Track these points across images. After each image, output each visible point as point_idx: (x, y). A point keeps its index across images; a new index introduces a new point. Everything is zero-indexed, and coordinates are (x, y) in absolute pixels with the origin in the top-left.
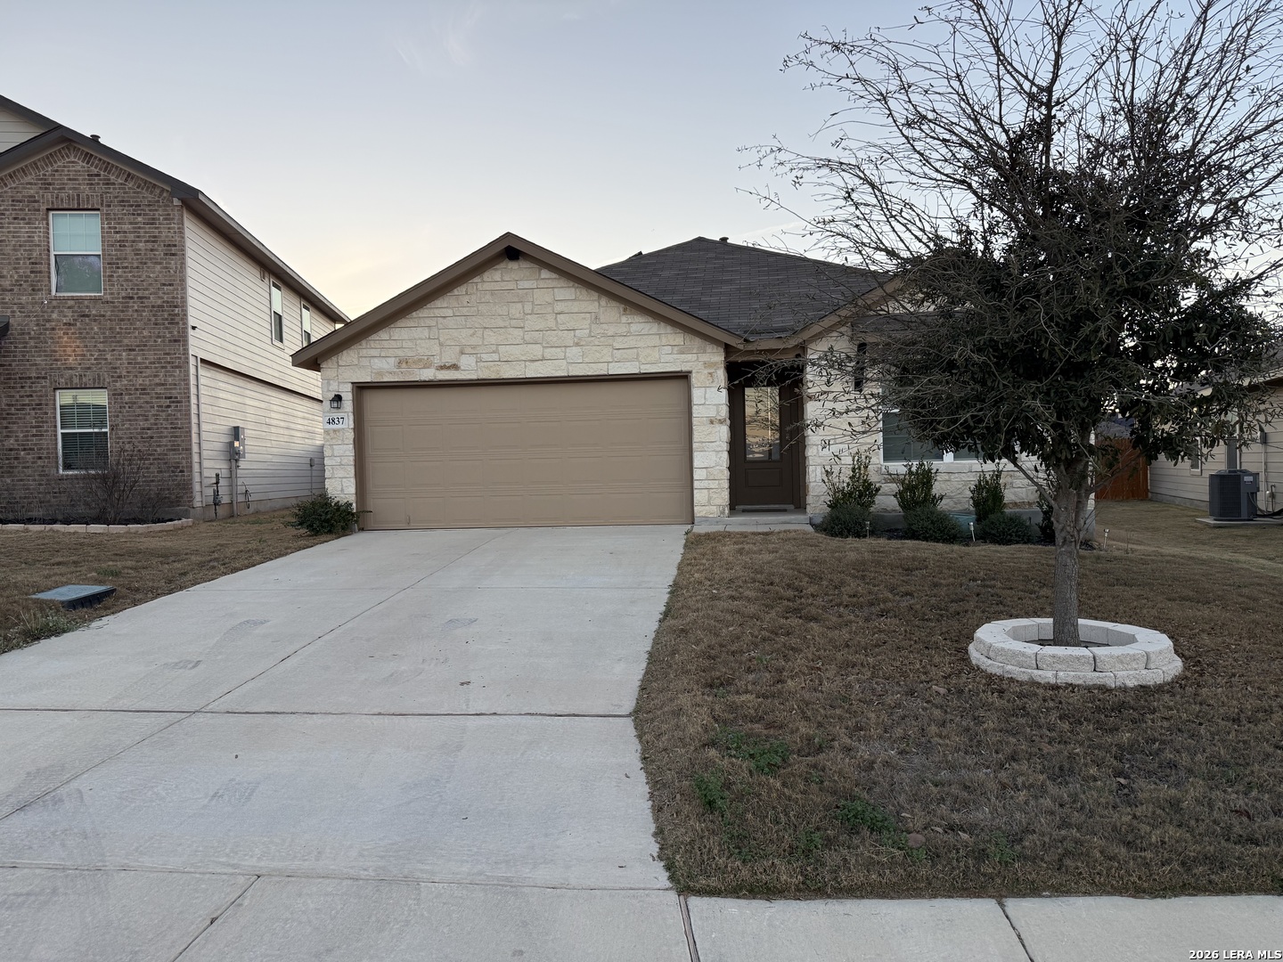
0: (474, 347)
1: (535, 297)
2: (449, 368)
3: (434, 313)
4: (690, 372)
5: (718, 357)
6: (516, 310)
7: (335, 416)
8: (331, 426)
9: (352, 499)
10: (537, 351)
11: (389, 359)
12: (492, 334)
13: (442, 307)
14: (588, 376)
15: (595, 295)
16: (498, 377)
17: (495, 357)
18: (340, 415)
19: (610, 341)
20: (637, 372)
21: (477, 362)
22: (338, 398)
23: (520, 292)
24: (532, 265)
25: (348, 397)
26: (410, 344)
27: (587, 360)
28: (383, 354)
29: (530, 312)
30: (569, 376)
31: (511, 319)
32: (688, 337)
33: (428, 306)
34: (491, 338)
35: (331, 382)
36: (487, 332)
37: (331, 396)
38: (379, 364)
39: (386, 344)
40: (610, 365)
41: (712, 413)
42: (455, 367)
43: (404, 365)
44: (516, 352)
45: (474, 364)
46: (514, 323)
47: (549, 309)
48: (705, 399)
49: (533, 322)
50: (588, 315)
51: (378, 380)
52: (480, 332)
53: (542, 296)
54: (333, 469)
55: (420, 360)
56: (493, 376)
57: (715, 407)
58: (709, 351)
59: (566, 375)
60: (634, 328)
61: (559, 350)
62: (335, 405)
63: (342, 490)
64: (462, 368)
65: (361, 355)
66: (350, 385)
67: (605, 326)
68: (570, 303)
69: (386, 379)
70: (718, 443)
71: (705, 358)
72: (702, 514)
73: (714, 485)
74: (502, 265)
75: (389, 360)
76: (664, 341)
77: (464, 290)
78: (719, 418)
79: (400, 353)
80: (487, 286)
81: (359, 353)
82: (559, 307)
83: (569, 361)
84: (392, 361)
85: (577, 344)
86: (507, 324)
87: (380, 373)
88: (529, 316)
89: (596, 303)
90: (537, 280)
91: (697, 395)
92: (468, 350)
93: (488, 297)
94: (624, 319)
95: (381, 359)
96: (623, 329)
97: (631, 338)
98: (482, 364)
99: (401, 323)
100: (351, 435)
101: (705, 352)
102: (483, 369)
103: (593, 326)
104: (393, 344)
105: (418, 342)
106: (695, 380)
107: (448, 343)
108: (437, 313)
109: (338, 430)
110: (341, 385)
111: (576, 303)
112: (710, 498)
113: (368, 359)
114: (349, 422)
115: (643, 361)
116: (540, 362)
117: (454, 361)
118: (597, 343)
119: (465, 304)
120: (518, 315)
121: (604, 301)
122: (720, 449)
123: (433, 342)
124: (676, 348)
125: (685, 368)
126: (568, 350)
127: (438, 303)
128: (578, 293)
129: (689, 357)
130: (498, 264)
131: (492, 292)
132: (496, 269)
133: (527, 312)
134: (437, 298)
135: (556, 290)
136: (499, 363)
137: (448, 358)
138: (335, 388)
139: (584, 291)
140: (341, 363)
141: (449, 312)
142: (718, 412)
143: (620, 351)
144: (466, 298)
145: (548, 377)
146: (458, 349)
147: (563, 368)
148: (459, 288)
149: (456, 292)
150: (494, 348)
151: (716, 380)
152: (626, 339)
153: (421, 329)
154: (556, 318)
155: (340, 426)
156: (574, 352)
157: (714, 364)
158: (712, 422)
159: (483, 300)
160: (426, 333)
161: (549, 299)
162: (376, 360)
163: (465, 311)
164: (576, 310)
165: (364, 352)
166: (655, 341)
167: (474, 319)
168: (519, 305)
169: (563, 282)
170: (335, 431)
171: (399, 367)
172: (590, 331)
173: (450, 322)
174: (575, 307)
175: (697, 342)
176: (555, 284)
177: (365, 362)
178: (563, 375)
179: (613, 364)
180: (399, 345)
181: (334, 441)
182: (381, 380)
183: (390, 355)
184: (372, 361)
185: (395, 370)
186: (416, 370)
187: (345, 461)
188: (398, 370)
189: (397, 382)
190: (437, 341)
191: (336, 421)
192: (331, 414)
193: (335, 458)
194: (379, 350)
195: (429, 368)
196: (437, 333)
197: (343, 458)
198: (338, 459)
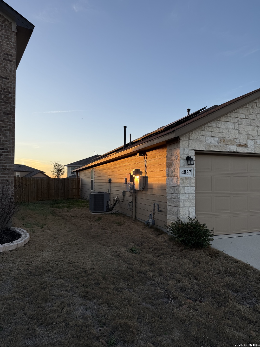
0: (253, 136)
2: (242, 146)
3: (237, 116)
8: (184, 175)
11: (216, 138)
13: (241, 113)
21: (254, 144)
22: (188, 159)
26: (226, 131)
28: (212, 135)
36: (259, 129)
37: (185, 157)
38: (210, 140)
39: (214, 129)
42: (245, 146)
51: (209, 150)
52: (256, 128)
54: (184, 201)
55: (230, 140)
64: (248, 146)
65: (202, 134)
66: (194, 152)
69: (213, 150)
75: (215, 138)
79: (221, 135)
81: (200, 133)
84: (217, 139)
87: (210, 146)
92: (251, 137)
95: (211, 138)
98: (257, 145)
100: (194, 181)
102: (257, 148)
104: (218, 130)
105: (229, 130)
107: (243, 132)
108: (239, 116)
109: (188, 178)
110: (190, 151)
113: (205, 137)
114: (193, 174)
117: (245, 143)
119: (251, 113)
123: (235, 131)
127: (240, 110)
137: (242, 141)
140: (191, 138)
141: (244, 116)
146: (246, 136)
153: (231, 123)
155: (188, 176)
159: (258, 112)
160: (233, 126)
162: (208, 138)
163: (251, 117)
167: (254, 121)
170: (186, 178)
171: (220, 143)
173: (244, 121)
177: (203, 138)
180: (221, 130)
181: (185, 184)
182: (211, 150)
183: (216, 136)
184: (206, 138)
185: (218, 145)
186: (227, 145)
187: (191, 197)
188: (219, 145)
189: (218, 151)
190: (237, 131)
191: (187, 172)
192: (185, 168)
193: (186, 195)
194: (211, 132)
195: (233, 145)
196: (238, 127)
197: (190, 195)
198: (187, 195)
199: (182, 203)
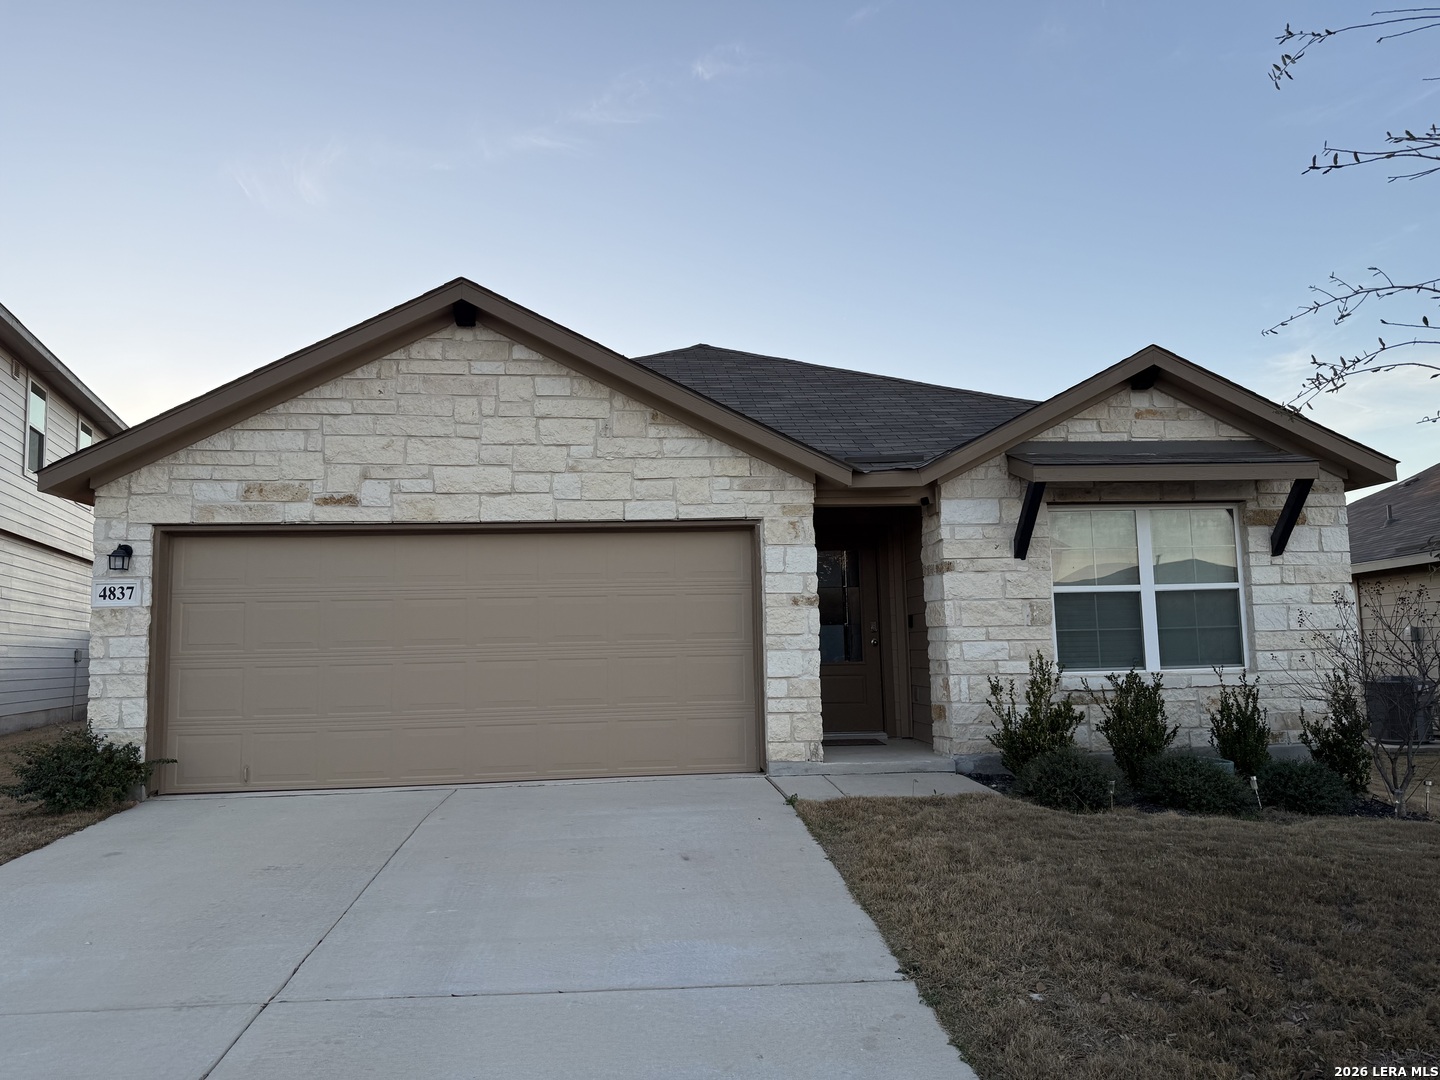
0: (389, 467)
1: (501, 388)
2: (339, 502)
3: (317, 408)
4: (759, 520)
5: (804, 498)
6: (466, 408)
7: (118, 581)
8: (108, 603)
9: (139, 739)
10: (502, 477)
11: (229, 484)
12: (422, 446)
13: (332, 397)
14: (589, 522)
15: (605, 391)
16: (429, 520)
17: (427, 485)
18: (126, 582)
19: (629, 466)
20: (672, 516)
21: (392, 493)
22: (125, 552)
23: (476, 378)
24: (498, 337)
25: (144, 551)
26: (269, 460)
27: (588, 495)
28: (217, 475)
29: (491, 413)
30: (556, 522)
31: (456, 423)
32: (757, 463)
33: (307, 395)
34: (420, 453)
35: (114, 522)
36: (413, 444)
37: (112, 547)
38: (207, 493)
39: (223, 458)
40: (628, 504)
41: (796, 588)
42: (351, 500)
43: (255, 495)
44: (464, 478)
45: (387, 496)
46: (462, 429)
47: (526, 410)
48: (785, 563)
49: (495, 431)
50: (592, 423)
51: (205, 521)
52: (399, 443)
53: (515, 388)
54: (104, 682)
55: (286, 488)
56: (421, 517)
57: (801, 578)
58: (790, 487)
59: (552, 518)
60: (669, 446)
61: (540, 477)
62: (119, 563)
63: (120, 721)
64: (364, 502)
65: (175, 475)
66: (150, 530)
67: (620, 441)
68: (562, 402)
69: (219, 520)
70: (806, 636)
71: (784, 498)
72: (782, 756)
73: (800, 706)
74: (445, 334)
75: (227, 485)
76: (718, 469)
77: (375, 371)
78: (807, 595)
79: (248, 473)
80: (415, 367)
81: (172, 472)
82: (543, 407)
83: (557, 496)
84: (233, 487)
85: (572, 470)
86: (450, 430)
87: (209, 509)
88: (489, 420)
89: (607, 405)
90: (505, 361)
91: (771, 557)
92: (376, 472)
93: (418, 385)
94: (653, 431)
95: (213, 484)
96: (650, 447)
97: (663, 462)
98: (402, 497)
99: (255, 422)
100: (144, 619)
101: (783, 489)
102: (403, 505)
103: (601, 441)
104: (237, 458)
105: (284, 457)
106: (767, 532)
107: (341, 458)
108: (322, 407)
109: (121, 610)
110: (133, 529)
111: (572, 402)
112: (794, 729)
113: (188, 483)
114: (144, 595)
115: (683, 499)
116: (508, 497)
117: (348, 491)
118: (606, 468)
119: (376, 394)
120: (470, 418)
121: (619, 401)
122: (809, 646)
123: (311, 457)
124: (737, 482)
125: (751, 513)
126: (556, 477)
127: (326, 390)
128: (576, 386)
129: (759, 495)
130: (437, 331)
131: (426, 377)
132: (434, 340)
133: (486, 411)
134: (324, 383)
135: (537, 379)
136: (433, 496)
137: (339, 485)
138: (119, 534)
139: (586, 384)
140: (135, 488)
141: (346, 408)
142: (806, 586)
143: (645, 482)
144: (377, 386)
145: (519, 522)
146: (358, 470)
147: (547, 507)
148: (364, 368)
149: (359, 373)
150: (425, 470)
151: (801, 534)
152: (655, 463)
153: (290, 433)
154: (537, 426)
155: (125, 602)
156: (566, 483)
157: (798, 509)
158: (795, 602)
159: (408, 389)
160: (300, 441)
161: (526, 393)
162: (203, 485)
163: (374, 406)
164: (571, 413)
165: (181, 471)
166: (703, 467)
167: (390, 420)
168: (473, 401)
169: (550, 368)
170: (113, 611)
171: (246, 499)
172: (596, 449)
173: (344, 424)
174: (570, 408)
175: (771, 472)
176: (536, 369)
177: (181, 488)
178: (546, 518)
179: (633, 503)
180: (248, 459)
181: (111, 629)
182: (211, 521)
183: (230, 477)
184: (195, 487)
185: (238, 503)
186: (277, 504)
187: (130, 667)
188: (243, 504)
189: (241, 524)
190: (319, 456)
191: (118, 593)
192: (109, 581)
193: (111, 661)
194: (210, 468)
195: (301, 501)
196: (320, 442)
197: (125, 661)
198: (117, 664)
199: (97, 685)
